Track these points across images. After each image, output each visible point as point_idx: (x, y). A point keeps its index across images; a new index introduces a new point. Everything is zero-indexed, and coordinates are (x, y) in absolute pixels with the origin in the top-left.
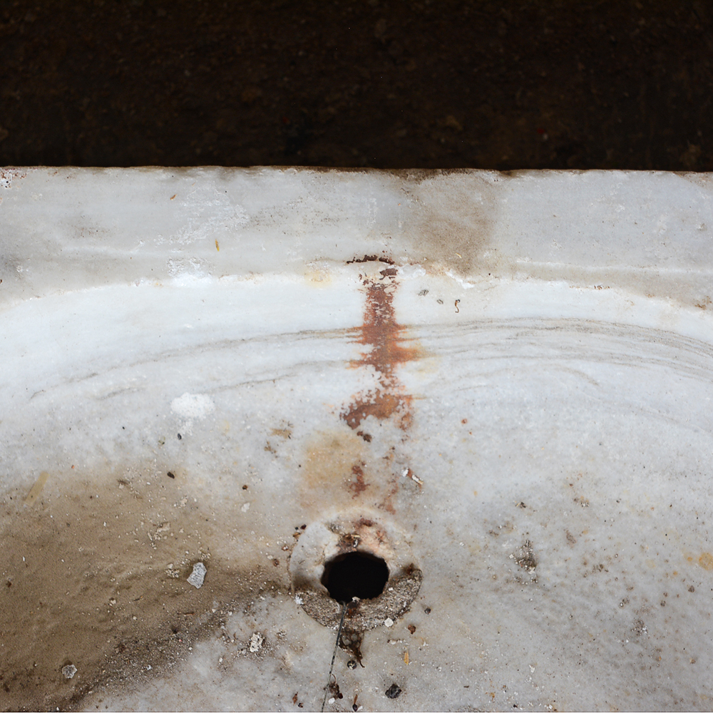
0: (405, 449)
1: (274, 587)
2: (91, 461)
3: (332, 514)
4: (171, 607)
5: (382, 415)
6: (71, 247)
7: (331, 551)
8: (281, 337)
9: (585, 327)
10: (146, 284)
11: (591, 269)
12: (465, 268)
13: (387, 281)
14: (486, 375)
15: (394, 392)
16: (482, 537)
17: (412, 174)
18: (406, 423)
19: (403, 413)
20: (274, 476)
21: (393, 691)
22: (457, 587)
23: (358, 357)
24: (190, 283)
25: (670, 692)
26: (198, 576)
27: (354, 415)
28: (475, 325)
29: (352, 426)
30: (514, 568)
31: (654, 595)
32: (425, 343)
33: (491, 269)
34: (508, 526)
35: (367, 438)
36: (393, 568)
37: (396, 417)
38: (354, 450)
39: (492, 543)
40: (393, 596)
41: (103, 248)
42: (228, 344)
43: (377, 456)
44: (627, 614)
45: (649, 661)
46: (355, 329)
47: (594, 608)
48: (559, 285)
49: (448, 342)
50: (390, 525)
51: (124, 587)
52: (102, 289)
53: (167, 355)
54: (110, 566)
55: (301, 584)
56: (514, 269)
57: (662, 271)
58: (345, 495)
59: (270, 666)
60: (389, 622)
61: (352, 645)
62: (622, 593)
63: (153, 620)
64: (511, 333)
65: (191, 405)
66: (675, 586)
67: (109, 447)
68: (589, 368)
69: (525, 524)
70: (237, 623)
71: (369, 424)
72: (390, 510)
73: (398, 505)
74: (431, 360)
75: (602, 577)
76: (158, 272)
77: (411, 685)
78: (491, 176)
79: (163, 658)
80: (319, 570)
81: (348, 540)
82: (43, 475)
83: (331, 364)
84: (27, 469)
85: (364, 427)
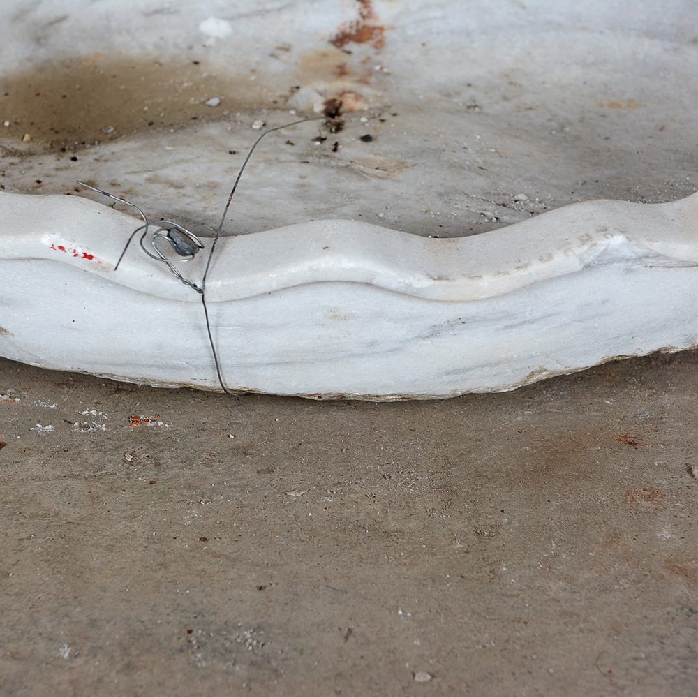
0: (378, 58)
1: (273, 108)
2: (135, 52)
3: (322, 86)
4: (191, 112)
5: (360, 40)
15: (370, 23)
16: (438, 96)
18: (380, 45)
19: (376, 40)
20: (276, 67)
21: (368, 139)
22: (418, 109)
25: (589, 148)
26: (214, 102)
27: (341, 40)
29: (338, 47)
30: (463, 108)
31: (574, 118)
34: (458, 94)
35: (349, 53)
37: (372, 42)
38: (338, 58)
39: (446, 99)
40: (368, 112)
43: (356, 61)
44: (553, 124)
45: (571, 139)
47: (527, 122)
50: (365, 90)
51: (155, 104)
58: (332, 78)
60: (364, 120)
61: (335, 126)
62: (549, 117)
63: (177, 116)
66: (590, 115)
67: (150, 47)
69: (471, 92)
70: (243, 118)
71: (351, 46)
72: (366, 83)
73: (372, 80)
75: (532, 111)
77: (380, 137)
79: (183, 128)
81: (331, 102)
82: (97, 54)
84: (85, 49)
85: (348, 47)
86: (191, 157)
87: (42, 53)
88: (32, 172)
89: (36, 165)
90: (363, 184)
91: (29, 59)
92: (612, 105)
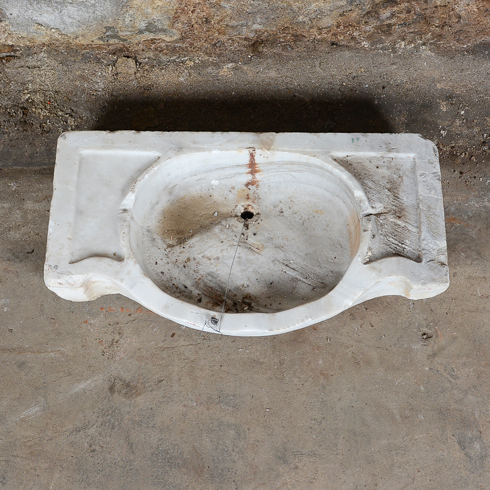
0: (257, 191)
1: (231, 216)
2: (195, 193)
3: (243, 204)
4: (211, 220)
5: (252, 185)
6: (192, 146)
7: (242, 211)
8: (233, 166)
9: (292, 163)
10: (207, 152)
11: (293, 150)
12: (269, 150)
13: (254, 152)
14: (273, 176)
15: (255, 180)
16: (273, 208)
17: (258, 133)
18: (257, 186)
19: (257, 184)
20: (231, 196)
21: (255, 234)
22: (267, 216)
23: (248, 172)
24: (216, 152)
25: (309, 235)
26: (216, 214)
27: (247, 185)
28: (271, 163)
29: (247, 187)
30: (279, 213)
31: (306, 218)
32: (261, 168)
33: (274, 150)
34: (278, 206)
35: (250, 189)
36: (254, 214)
37: (255, 185)
38: (247, 191)
39: (275, 209)
40: (255, 218)
41: (199, 146)
42: (222, 168)
43: (252, 193)
44: (301, 221)
45: (305, 230)
46: (247, 165)
47: (295, 220)
48: (287, 152)
49: (265, 168)
50: (254, 205)
51: (202, 216)
52: (199, 153)
53: (210, 171)
54: (198, 212)
55: (236, 216)
56: (278, 150)
57: (307, 150)
58: (245, 200)
59: (230, 230)
60: (254, 222)
61: (247, 226)
62: (300, 218)
63: (207, 222)
64: (278, 166)
65: (215, 182)
66: (311, 216)
67: (198, 190)
68: (293, 174)
69: (281, 205)
70: (224, 222)
71: (250, 187)
72: (254, 202)
73: (256, 201)
74: (262, 172)
75: (296, 214)
76: (209, 150)
77: (258, 233)
78: (274, 133)
79: (209, 229)
80: (240, 214)
81: (246, 209)
82: (185, 195)
83: (242, 173)
84: (182, 194)
85: (249, 187)
86: (212, 244)
87: (172, 198)
88: (175, 255)
89: (175, 252)
90: (254, 257)
91: (169, 201)
92: (317, 212)
